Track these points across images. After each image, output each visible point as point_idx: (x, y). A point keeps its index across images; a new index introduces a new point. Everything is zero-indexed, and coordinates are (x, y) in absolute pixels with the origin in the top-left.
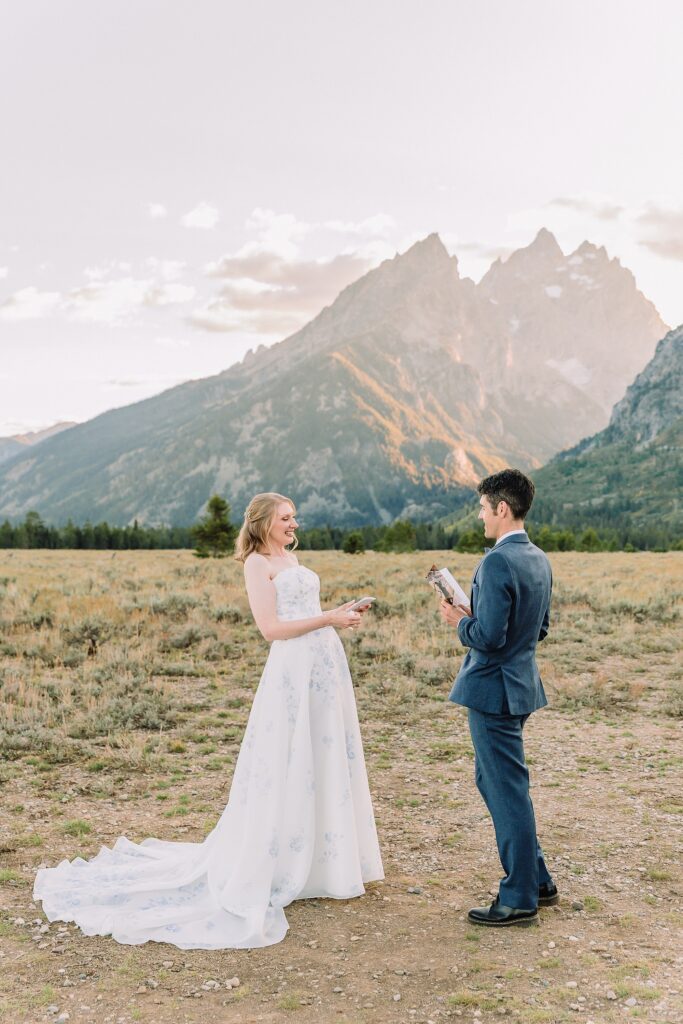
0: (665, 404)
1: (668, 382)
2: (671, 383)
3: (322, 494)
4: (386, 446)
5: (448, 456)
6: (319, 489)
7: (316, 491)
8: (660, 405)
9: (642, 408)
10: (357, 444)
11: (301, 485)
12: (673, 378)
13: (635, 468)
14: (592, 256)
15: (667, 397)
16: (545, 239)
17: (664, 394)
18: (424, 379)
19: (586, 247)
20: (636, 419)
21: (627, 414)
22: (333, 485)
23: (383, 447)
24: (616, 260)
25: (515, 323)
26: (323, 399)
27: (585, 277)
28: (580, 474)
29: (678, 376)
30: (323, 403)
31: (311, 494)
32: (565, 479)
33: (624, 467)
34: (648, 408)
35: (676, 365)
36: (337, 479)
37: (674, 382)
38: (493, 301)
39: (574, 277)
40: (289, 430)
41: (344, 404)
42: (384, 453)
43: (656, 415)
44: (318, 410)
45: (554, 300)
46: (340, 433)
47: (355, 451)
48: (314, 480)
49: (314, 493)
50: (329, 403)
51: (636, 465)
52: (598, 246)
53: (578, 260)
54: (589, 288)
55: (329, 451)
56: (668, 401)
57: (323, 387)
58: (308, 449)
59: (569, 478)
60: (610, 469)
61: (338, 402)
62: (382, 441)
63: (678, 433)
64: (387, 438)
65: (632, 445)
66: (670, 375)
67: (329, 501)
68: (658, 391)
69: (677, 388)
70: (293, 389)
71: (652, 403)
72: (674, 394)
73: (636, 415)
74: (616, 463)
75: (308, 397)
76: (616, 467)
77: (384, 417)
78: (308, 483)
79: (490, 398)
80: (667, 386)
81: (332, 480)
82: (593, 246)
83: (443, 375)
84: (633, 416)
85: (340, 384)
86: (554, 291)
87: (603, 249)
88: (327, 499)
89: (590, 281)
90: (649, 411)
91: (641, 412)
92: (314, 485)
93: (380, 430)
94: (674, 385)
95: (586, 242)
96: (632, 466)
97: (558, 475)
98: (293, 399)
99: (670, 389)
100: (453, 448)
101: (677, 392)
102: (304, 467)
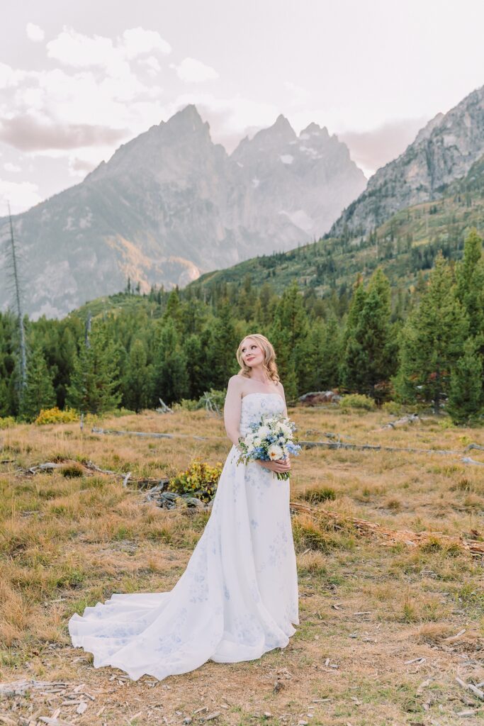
0: (381, 210)
1: (384, 189)
2: (387, 190)
3: (55, 304)
4: (122, 262)
5: (182, 275)
6: (53, 299)
7: (50, 300)
8: (376, 211)
9: (357, 215)
10: (95, 259)
11: (36, 295)
12: (389, 186)
13: (352, 257)
14: (317, 134)
15: (383, 204)
16: (282, 122)
17: (380, 201)
18: (172, 213)
19: (313, 127)
20: (351, 226)
21: (343, 222)
22: (68, 296)
23: (119, 262)
24: (335, 137)
25: (256, 182)
26: (70, 220)
27: (311, 150)
28: (284, 266)
29: (394, 184)
30: (70, 224)
31: (45, 303)
32: (266, 271)
33: (338, 257)
34: (364, 215)
35: (392, 175)
36: (72, 291)
37: (390, 189)
38: (239, 164)
39: (303, 149)
40: (32, 246)
41: (89, 225)
42: (119, 268)
43: (373, 221)
44: (64, 229)
45: (287, 166)
46: (80, 249)
47: (92, 265)
48: (49, 291)
49: (48, 303)
50: (76, 224)
51: (353, 253)
52: (321, 127)
53: (306, 137)
54: (314, 158)
55: (66, 264)
56: (384, 207)
57: (71, 210)
58: (48, 263)
59: (271, 270)
60: (321, 260)
61: (83, 223)
62: (120, 258)
63: (401, 224)
64: (124, 256)
65: (348, 240)
66: (386, 183)
67: (61, 311)
68: (374, 198)
69: (393, 196)
70: (45, 211)
71: (368, 210)
72: (390, 200)
73: (352, 222)
74: (329, 253)
75: (57, 218)
76: (329, 257)
77: (125, 237)
78: (43, 293)
79: (229, 233)
80: (383, 193)
81: (66, 292)
82: (318, 126)
83: (189, 210)
84: (349, 223)
85: (87, 208)
86: (287, 159)
87: (325, 129)
88: (59, 309)
89: (315, 153)
90: (365, 218)
91: (356, 220)
92: (49, 296)
93: (119, 248)
94: (390, 193)
95: (313, 123)
96: (348, 255)
97: (259, 268)
98: (43, 218)
99: (386, 196)
100: (188, 267)
101: (394, 198)
102: (41, 279)
